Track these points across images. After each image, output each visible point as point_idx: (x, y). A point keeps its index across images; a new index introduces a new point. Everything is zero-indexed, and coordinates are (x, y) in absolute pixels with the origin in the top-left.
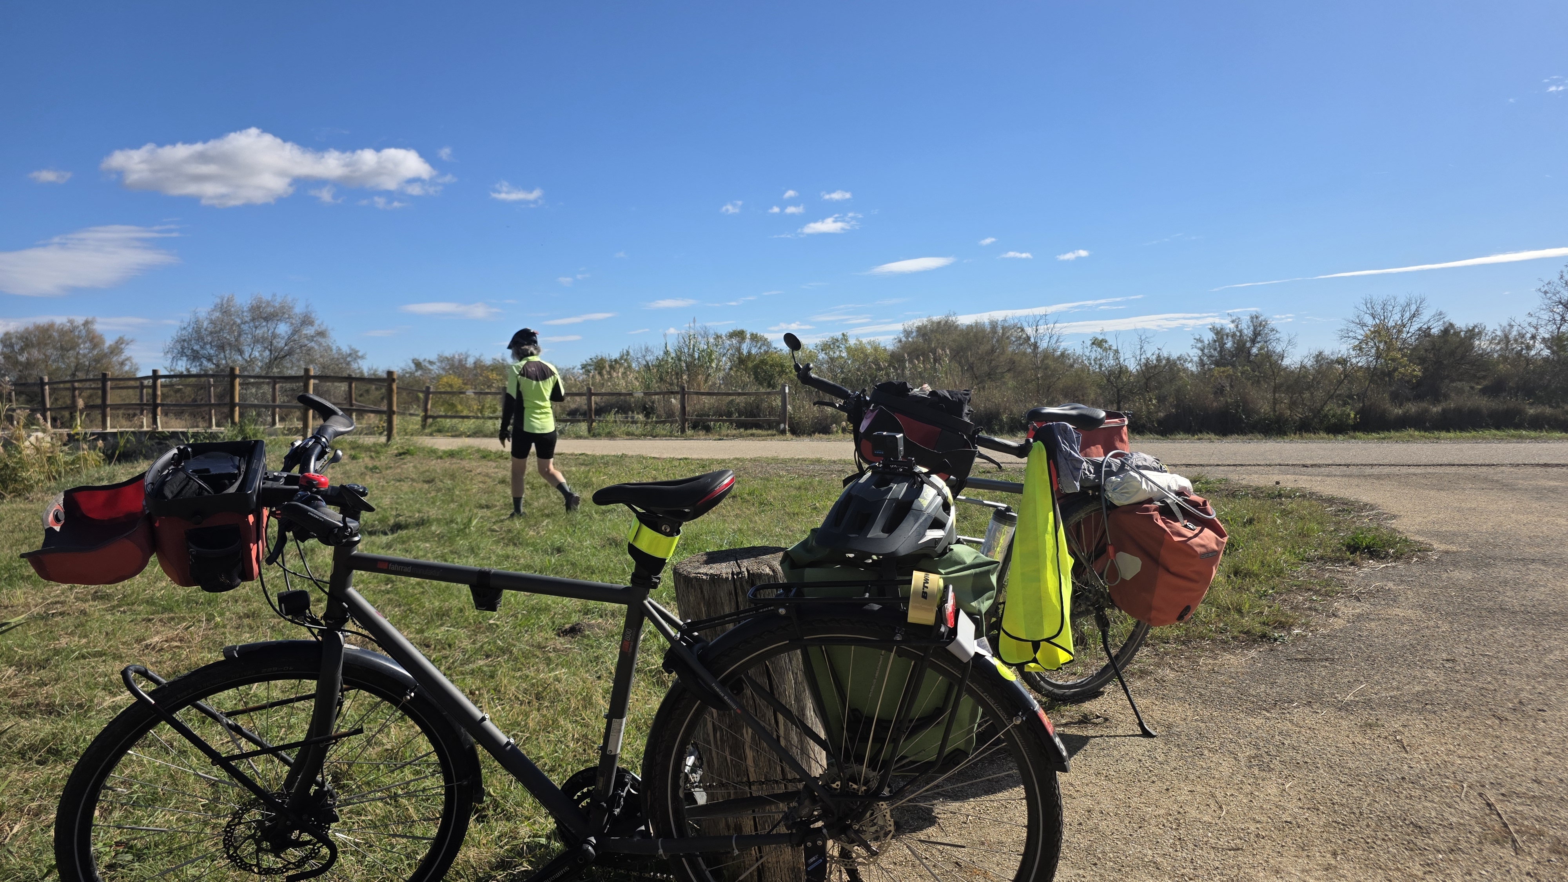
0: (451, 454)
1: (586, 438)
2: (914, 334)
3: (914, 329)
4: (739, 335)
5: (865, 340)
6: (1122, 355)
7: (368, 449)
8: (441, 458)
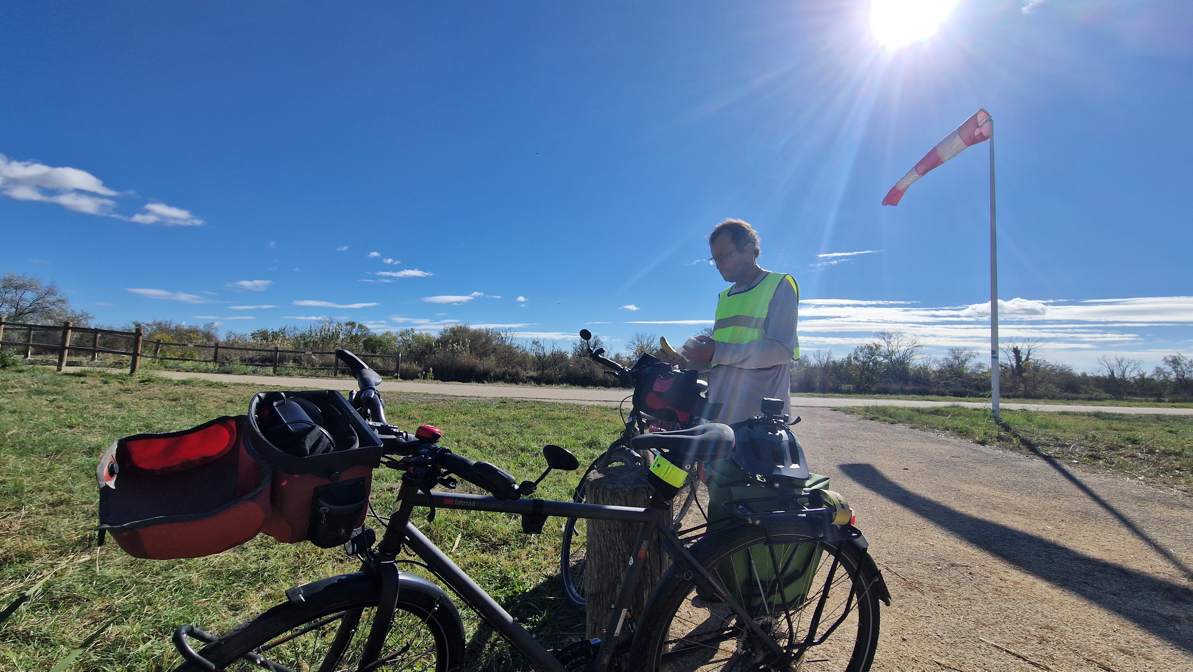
0: (184, 383)
1: (272, 376)
2: (449, 331)
3: (449, 329)
4: (353, 324)
5: (424, 332)
6: (545, 349)
7: (116, 377)
8: (177, 384)
